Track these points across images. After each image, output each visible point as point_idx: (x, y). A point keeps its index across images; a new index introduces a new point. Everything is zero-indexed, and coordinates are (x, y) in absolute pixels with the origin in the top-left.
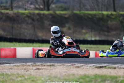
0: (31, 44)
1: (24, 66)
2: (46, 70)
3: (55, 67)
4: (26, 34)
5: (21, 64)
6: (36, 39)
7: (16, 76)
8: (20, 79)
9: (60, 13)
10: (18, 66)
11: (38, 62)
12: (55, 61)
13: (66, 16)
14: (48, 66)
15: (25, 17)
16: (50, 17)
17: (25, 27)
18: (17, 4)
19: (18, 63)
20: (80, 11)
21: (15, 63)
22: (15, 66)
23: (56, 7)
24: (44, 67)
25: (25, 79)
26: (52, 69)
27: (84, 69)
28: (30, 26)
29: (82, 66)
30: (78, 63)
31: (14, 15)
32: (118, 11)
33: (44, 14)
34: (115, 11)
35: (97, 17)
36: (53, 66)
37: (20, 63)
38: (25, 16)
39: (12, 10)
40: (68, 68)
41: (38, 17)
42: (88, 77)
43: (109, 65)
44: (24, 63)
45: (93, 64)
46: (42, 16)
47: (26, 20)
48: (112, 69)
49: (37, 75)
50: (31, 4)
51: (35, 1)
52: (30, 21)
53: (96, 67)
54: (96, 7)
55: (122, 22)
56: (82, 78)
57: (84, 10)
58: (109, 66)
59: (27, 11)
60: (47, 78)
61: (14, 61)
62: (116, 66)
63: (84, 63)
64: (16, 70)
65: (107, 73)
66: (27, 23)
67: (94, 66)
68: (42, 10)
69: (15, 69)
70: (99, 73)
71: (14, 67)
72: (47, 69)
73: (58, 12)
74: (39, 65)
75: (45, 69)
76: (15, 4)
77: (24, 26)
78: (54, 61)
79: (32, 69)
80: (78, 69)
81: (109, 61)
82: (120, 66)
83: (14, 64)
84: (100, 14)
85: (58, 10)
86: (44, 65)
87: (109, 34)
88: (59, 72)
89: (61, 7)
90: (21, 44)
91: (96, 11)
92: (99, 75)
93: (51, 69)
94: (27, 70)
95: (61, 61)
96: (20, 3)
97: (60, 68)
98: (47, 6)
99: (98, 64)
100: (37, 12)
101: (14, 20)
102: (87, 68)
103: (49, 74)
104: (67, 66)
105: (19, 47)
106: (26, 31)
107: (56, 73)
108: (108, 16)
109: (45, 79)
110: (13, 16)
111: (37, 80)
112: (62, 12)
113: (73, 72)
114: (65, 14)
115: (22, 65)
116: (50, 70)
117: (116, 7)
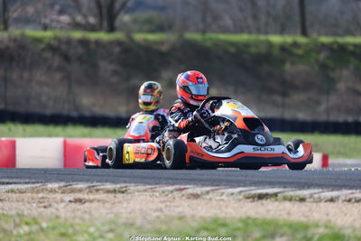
0: (59, 129)
1: (38, 192)
2: (101, 204)
3: (129, 196)
4: (44, 99)
5: (29, 186)
6: (74, 114)
7: (14, 221)
8: (26, 229)
9: (146, 40)
10: (21, 192)
11: (81, 181)
12: (130, 177)
13: (164, 48)
14: (108, 191)
15: (43, 50)
16: (117, 50)
17: (43, 79)
18: (20, 10)
19: (20, 183)
20: (204, 32)
21: (11, 183)
22: (12, 191)
23: (135, 21)
24: (98, 196)
25: (42, 229)
26: (120, 202)
27: (214, 202)
28: (58, 76)
29: (208, 192)
30: (195, 184)
31: (12, 45)
32: (314, 35)
33: (97, 42)
34: (304, 33)
35: (253, 50)
36: (123, 192)
37: (26, 183)
38: (42, 46)
39: (6, 28)
40: (165, 199)
41: (80, 50)
42: (224, 225)
43: (286, 189)
44: (38, 182)
45: (239, 186)
46: (92, 46)
47: (46, 60)
48: (293, 202)
49: (74, 218)
50: (61, 12)
51: (72, 4)
52: (57, 61)
53: (248, 198)
54: (250, 22)
55: (324, 67)
56: (206, 229)
57: (214, 32)
58: (286, 194)
59: (49, 34)
60: (106, 228)
61: (7, 177)
62: (305, 193)
63: (212, 185)
64: (14, 205)
65: (280, 215)
66: (49, 68)
67: (240, 192)
68: (93, 29)
69: (12, 201)
70: (257, 213)
71: (10, 195)
72: (104, 202)
73: (139, 37)
74: (80, 191)
75: (99, 201)
76: (14, 12)
77: (39, 75)
78: (126, 179)
79: (62, 201)
80: (195, 201)
81: (286, 180)
82: (319, 193)
83: (10, 187)
84: (262, 42)
85: (140, 31)
86: (97, 190)
87: (288, 101)
88: (141, 210)
89: (149, 21)
90: (30, 128)
91: (250, 32)
92: (255, 220)
93: (116, 200)
94: (46, 204)
95: (145, 178)
96: (30, 10)
97: (142, 197)
98: (108, 18)
99: (253, 188)
100: (77, 35)
101: (11, 59)
102: (222, 200)
103: (111, 216)
104: (163, 192)
105: (24, 136)
106: (46, 90)
107: (130, 213)
108: (283, 48)
109: (98, 229)
110: (7, 48)
111: (75, 233)
112: (152, 37)
113: (180, 209)
114: (162, 43)
115: (33, 189)
116: (113, 204)
117: (308, 23)
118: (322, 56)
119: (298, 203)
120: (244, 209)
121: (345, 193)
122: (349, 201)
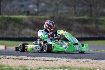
118: (5, 20)
121: (12, 57)
122: (13, 59)
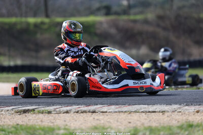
119: (47, 114)
120: (15, 119)
121: (75, 108)
122: (77, 112)
